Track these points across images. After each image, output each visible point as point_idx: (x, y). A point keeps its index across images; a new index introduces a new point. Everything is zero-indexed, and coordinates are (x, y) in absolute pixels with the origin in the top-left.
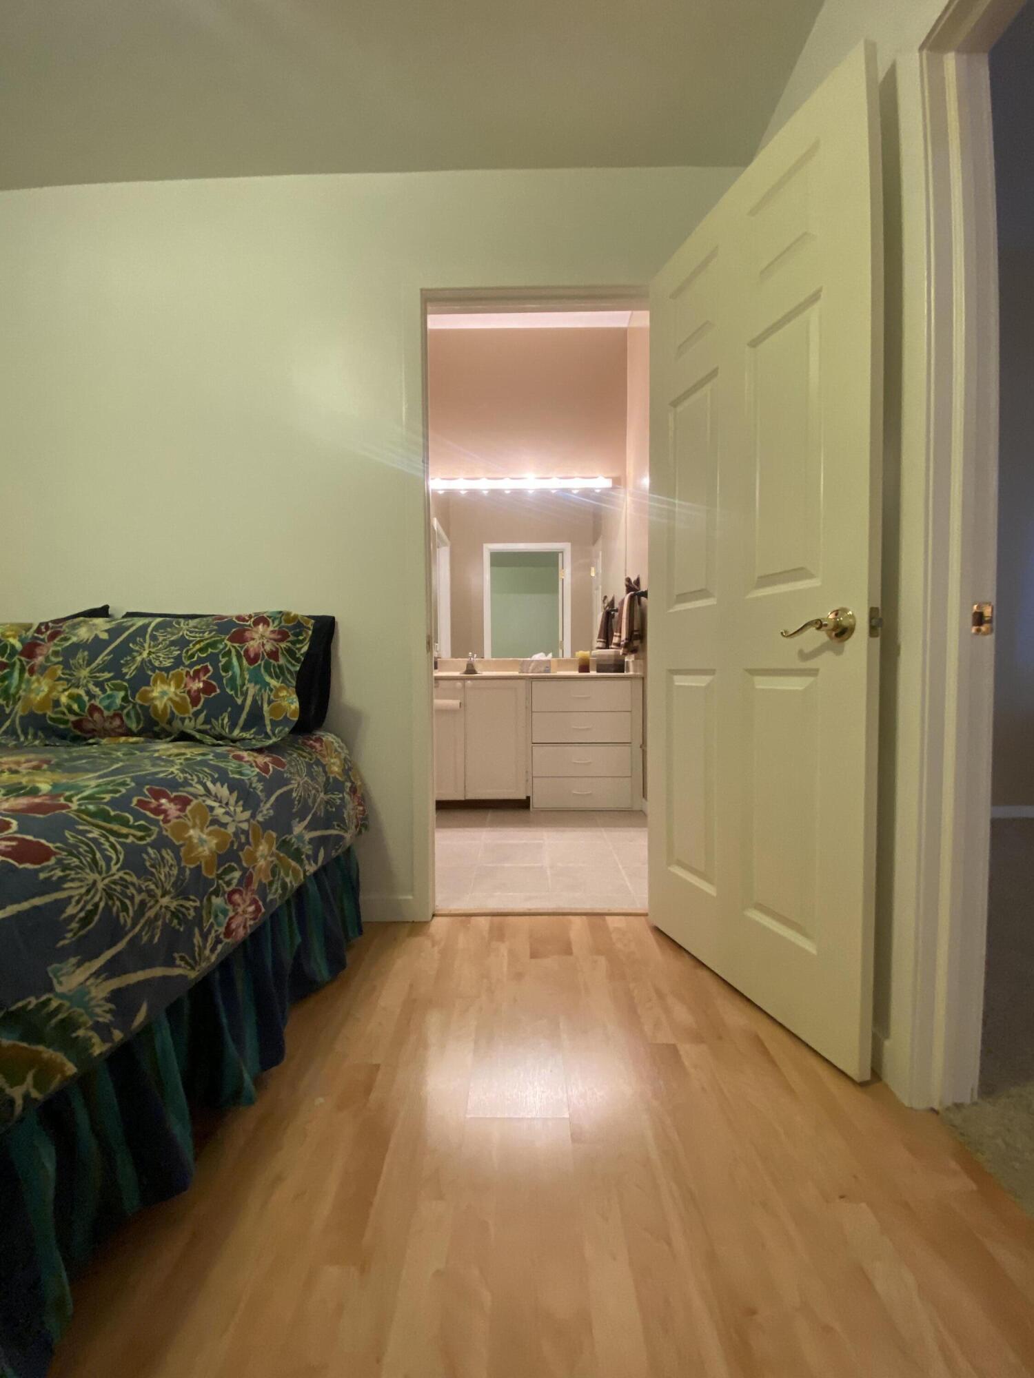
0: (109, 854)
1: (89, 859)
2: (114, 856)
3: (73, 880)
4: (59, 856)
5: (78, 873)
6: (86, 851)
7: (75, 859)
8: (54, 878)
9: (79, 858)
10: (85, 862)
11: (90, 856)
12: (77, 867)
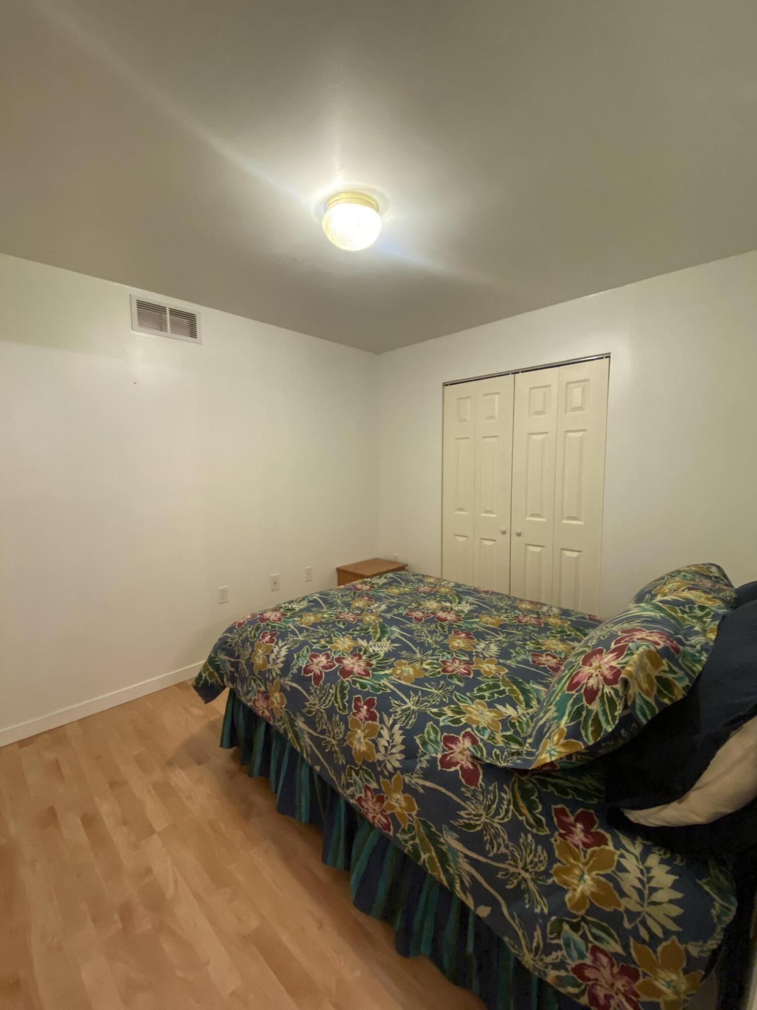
0: (500, 810)
1: (487, 803)
2: (502, 815)
3: (472, 803)
4: (477, 788)
5: (476, 803)
6: (490, 799)
7: (482, 797)
8: (466, 795)
9: (484, 798)
10: (484, 802)
11: (490, 803)
12: (479, 800)
